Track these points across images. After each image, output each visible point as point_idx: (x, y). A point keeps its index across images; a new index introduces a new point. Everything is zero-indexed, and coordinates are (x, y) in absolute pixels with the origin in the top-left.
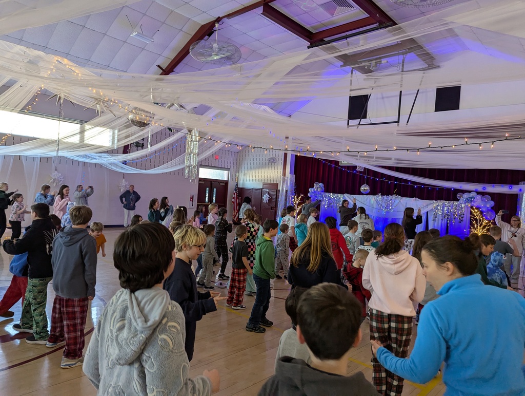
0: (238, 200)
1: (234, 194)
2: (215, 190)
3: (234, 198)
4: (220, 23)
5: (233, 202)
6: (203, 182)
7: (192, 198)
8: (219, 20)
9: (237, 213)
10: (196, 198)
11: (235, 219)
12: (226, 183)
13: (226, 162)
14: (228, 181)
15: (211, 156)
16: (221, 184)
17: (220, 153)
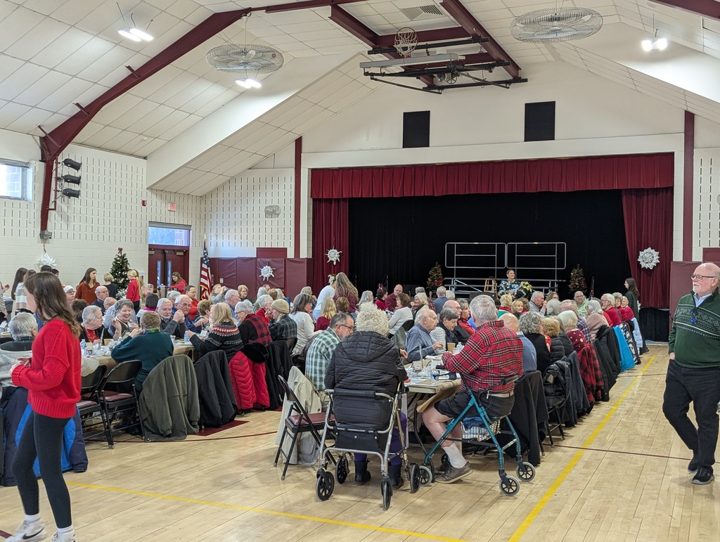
2: (170, 264)
6: (155, 252)
12: (186, 251)
13: (185, 215)
14: (188, 247)
15: (163, 205)
16: (177, 253)
17: (177, 199)
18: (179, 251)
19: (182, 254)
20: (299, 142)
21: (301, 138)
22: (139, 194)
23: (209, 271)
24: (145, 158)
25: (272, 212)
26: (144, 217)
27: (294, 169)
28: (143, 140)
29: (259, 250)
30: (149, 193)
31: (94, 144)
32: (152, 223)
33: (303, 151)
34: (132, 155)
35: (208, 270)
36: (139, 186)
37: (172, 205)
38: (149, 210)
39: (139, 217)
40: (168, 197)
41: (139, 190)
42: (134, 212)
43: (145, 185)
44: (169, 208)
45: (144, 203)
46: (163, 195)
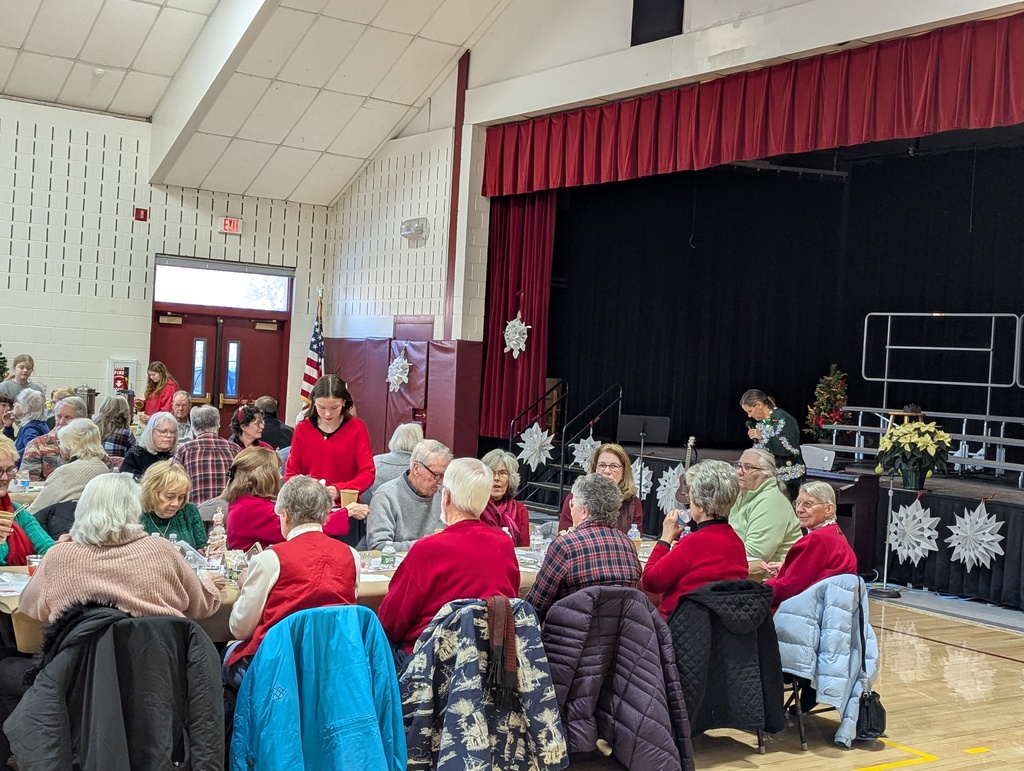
2: (233, 348)
6: (178, 321)
7: (123, 378)
10: (140, 379)
12: (283, 322)
13: (277, 244)
14: (288, 314)
15: (204, 220)
16: (259, 326)
17: (249, 209)
18: (262, 321)
19: (274, 328)
20: (463, 66)
21: (468, 53)
22: (126, 194)
23: (322, 367)
24: (148, 119)
25: (416, 233)
26: (140, 244)
27: (453, 130)
29: (398, 322)
30: (159, 194)
32: (165, 258)
33: (470, 86)
34: (106, 111)
35: (319, 364)
36: (128, 176)
37: (231, 221)
38: (157, 231)
39: (124, 243)
40: (220, 204)
41: (127, 186)
42: (108, 234)
43: (146, 173)
44: (221, 228)
45: (141, 215)
46: (205, 199)
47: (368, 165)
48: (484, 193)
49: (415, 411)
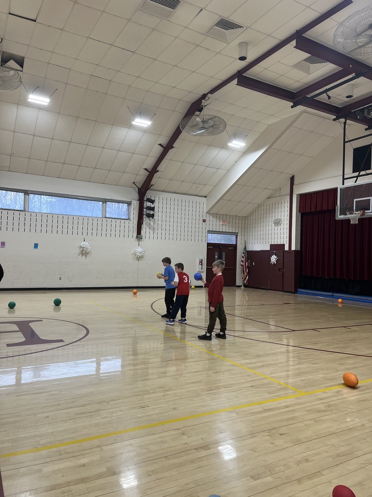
0: (247, 263)
1: (243, 257)
2: (224, 254)
3: (242, 261)
4: (206, 99)
5: (241, 265)
6: (212, 247)
7: (201, 262)
8: (204, 96)
9: (246, 276)
10: (205, 262)
11: (245, 282)
12: (235, 246)
13: (234, 227)
14: (236, 245)
15: (218, 222)
16: (229, 248)
17: (228, 218)
18: (230, 247)
19: (233, 248)
20: (292, 179)
21: (294, 176)
22: (201, 216)
24: (206, 197)
25: (278, 223)
26: (204, 228)
27: (289, 196)
28: (198, 187)
29: (271, 246)
30: (208, 215)
31: (171, 191)
32: (209, 232)
34: (196, 196)
36: (201, 211)
37: (224, 221)
38: (208, 225)
39: (201, 228)
40: (221, 217)
41: (201, 214)
42: (197, 226)
43: (205, 211)
44: (222, 223)
45: (204, 221)
46: (218, 216)
47: (259, 206)
48: (299, 212)
49: (279, 269)
